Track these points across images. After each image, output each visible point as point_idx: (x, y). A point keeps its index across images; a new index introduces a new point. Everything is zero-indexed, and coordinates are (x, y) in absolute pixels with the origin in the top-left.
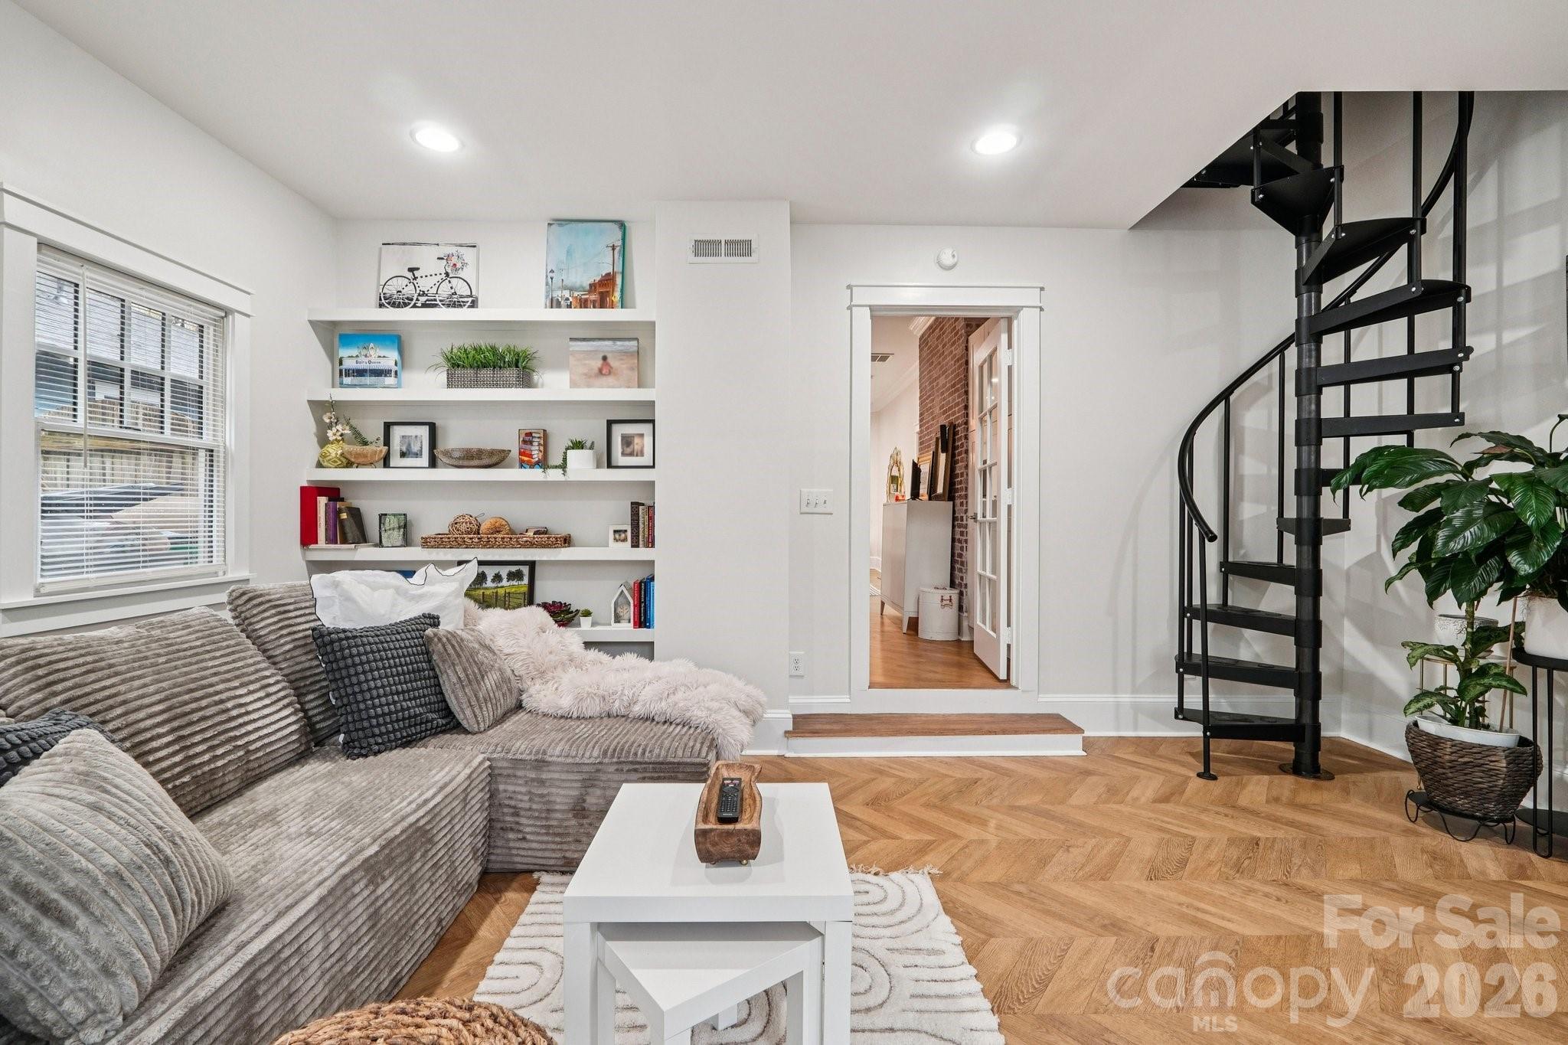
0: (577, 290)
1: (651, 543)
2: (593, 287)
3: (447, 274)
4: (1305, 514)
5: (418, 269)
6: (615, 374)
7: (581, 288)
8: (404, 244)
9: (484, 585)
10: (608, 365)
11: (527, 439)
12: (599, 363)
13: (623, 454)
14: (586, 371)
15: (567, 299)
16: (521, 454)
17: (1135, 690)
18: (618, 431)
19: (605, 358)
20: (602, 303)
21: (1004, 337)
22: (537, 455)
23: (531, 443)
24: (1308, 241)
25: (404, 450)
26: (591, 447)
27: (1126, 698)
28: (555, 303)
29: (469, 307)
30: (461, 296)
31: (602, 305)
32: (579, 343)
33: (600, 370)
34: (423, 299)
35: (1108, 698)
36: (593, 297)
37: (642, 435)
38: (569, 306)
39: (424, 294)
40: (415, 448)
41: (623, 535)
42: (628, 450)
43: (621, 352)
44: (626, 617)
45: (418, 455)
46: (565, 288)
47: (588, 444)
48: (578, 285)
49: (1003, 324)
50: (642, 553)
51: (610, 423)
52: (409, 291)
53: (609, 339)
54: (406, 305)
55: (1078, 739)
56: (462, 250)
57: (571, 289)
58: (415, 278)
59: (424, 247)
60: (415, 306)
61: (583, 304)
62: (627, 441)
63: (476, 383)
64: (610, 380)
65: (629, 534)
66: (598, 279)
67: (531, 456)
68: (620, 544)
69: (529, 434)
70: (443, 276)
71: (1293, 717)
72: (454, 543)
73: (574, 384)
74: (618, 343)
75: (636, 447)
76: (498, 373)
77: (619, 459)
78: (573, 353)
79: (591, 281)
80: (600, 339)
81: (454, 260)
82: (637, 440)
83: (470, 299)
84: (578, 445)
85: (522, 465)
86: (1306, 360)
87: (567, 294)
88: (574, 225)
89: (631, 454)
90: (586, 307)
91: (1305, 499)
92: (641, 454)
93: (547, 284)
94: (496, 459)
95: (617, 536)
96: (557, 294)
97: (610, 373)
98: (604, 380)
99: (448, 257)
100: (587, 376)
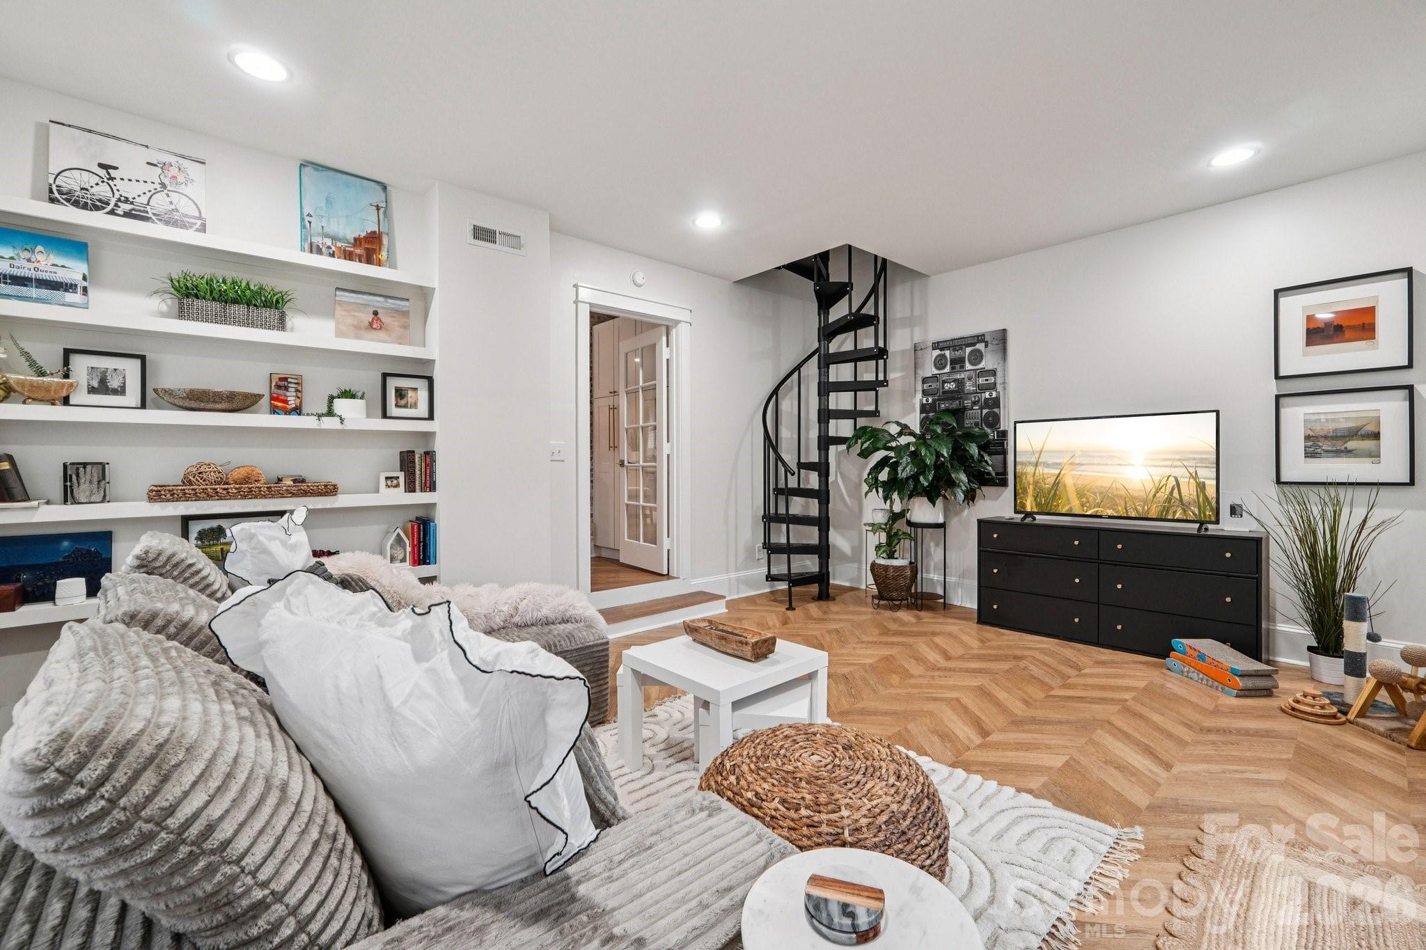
0: (340, 240)
1: (431, 486)
2: (357, 241)
3: (163, 185)
4: (823, 461)
5: (116, 168)
6: (387, 330)
7: (344, 240)
8: (90, 131)
9: (222, 540)
10: (379, 319)
11: (282, 383)
12: (370, 317)
13: (397, 406)
14: (355, 323)
15: (329, 247)
16: (272, 398)
17: (737, 570)
18: (393, 383)
19: (375, 313)
20: (369, 258)
21: (664, 338)
22: (292, 402)
23: (286, 388)
24: (824, 313)
25: (95, 384)
26: (362, 398)
27: (733, 575)
28: (315, 249)
29: (197, 230)
30: (187, 216)
31: (369, 261)
32: (347, 294)
33: (371, 324)
34: (127, 207)
35: (723, 577)
36: (358, 251)
37: (415, 389)
38: (332, 255)
39: (127, 201)
40: (114, 383)
41: (395, 482)
42: (403, 402)
43: (393, 309)
44: (401, 557)
45: (121, 391)
46: (327, 236)
47: (359, 394)
48: (341, 235)
49: (664, 330)
50: (420, 498)
51: (385, 376)
52: (102, 191)
53: (380, 296)
54: (97, 208)
55: (723, 602)
56: (185, 163)
57: (334, 239)
58: (113, 179)
59: (124, 144)
60: (112, 212)
61: (349, 256)
62: (400, 393)
63: (224, 319)
64: (382, 334)
65: (402, 480)
66: (363, 234)
67: (286, 402)
68: (392, 490)
69: (285, 379)
70: (158, 187)
71: (817, 570)
72: (203, 495)
73: (340, 334)
74: (390, 301)
75: (410, 400)
76: (254, 312)
77: (393, 410)
78: (341, 303)
79: (356, 235)
80: (370, 294)
81: (173, 171)
82: (410, 393)
83: (199, 222)
84: (348, 394)
85: (274, 410)
86: (822, 378)
87: (329, 242)
88: (331, 174)
89: (405, 406)
90: (351, 259)
91: (822, 452)
92: (415, 405)
93: (303, 227)
94: (240, 402)
95: (389, 483)
96: (318, 240)
97: (381, 328)
98: (374, 334)
99: (164, 166)
100: (358, 328)
